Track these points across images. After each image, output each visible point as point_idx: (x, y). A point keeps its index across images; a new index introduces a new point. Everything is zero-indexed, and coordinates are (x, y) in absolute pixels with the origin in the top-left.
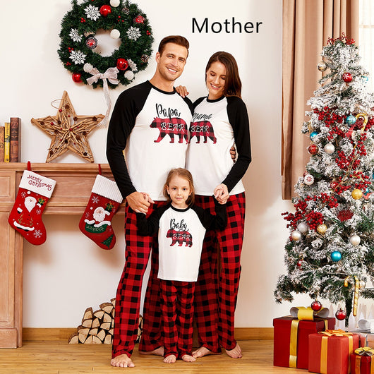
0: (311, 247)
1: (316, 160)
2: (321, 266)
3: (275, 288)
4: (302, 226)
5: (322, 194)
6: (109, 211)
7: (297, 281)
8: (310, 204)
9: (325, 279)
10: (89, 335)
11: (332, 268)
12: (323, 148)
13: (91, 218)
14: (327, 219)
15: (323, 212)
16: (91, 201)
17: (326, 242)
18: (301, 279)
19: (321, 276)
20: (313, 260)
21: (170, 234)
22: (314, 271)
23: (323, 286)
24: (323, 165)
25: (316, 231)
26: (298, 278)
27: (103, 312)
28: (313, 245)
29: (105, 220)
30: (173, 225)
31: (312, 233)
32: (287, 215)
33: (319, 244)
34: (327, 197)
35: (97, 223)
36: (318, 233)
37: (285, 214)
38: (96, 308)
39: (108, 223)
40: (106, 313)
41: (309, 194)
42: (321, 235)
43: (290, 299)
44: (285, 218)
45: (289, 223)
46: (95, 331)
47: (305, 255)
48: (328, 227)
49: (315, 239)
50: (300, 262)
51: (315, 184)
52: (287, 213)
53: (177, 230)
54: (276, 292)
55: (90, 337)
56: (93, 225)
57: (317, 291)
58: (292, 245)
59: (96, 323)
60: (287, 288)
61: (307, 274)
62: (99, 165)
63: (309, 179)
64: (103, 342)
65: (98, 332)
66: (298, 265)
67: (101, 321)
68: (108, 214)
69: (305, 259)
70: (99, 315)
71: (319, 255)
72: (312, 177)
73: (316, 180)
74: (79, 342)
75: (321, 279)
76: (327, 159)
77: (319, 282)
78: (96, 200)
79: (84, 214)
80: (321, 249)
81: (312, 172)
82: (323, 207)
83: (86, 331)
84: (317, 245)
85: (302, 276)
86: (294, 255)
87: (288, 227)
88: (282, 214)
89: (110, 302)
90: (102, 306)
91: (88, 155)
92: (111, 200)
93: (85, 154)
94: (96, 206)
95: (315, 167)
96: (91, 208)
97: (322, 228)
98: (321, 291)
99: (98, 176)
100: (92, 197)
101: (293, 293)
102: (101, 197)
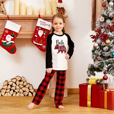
0: (103, 51)
1: (105, 10)
2: (108, 59)
3: (87, 70)
4: (99, 41)
5: (108, 25)
6: (13, 37)
7: (97, 66)
8: (103, 31)
9: (109, 65)
10: (6, 92)
11: (112, 60)
12: (108, 4)
13: (5, 40)
14: (110, 37)
15: (108, 34)
16: (4, 32)
17: (110, 48)
18: (98, 65)
19: (107, 63)
20: (104, 56)
21: (57, 47)
22: (104, 61)
23: (108, 68)
24: (108, 12)
25: (105, 43)
26: (97, 65)
27: (12, 82)
28: (104, 49)
29: (11, 40)
30: (58, 43)
31: (103, 44)
32: (92, 36)
33: (107, 49)
34: (110, 26)
35: (8, 42)
36: (106, 43)
37: (91, 36)
38: (9, 80)
39: (13, 42)
40: (13, 82)
41: (102, 26)
42: (107, 44)
43: (94, 75)
44: (91, 38)
45: (93, 40)
46: (8, 91)
47: (100, 54)
48: (111, 41)
49: (105, 46)
50: (98, 57)
51: (105, 21)
52: (92, 35)
53: (60, 45)
54: (88, 71)
55: (7, 93)
56: (5, 43)
57: (105, 71)
58: (95, 50)
59: (9, 87)
60: (92, 70)
61: (101, 63)
62: (8, 16)
63: (102, 19)
64: (12, 95)
65: (10, 91)
66: (97, 59)
67: (11, 86)
68: (13, 38)
69: (100, 56)
70: (10, 83)
71: (107, 54)
72: (103, 18)
73: (105, 19)
74: (2, 95)
75: (108, 65)
76: (110, 9)
77: (107, 66)
78: (7, 32)
79: (2, 38)
80: (108, 51)
81: (103, 16)
82: (108, 32)
83: (5, 91)
84: (106, 49)
85: (99, 64)
86: (95, 54)
87: (93, 42)
88: (90, 36)
89: (15, 78)
90: (12, 79)
91: (4, 12)
92: (14, 32)
93: (3, 11)
94: (7, 34)
95: (105, 13)
96: (5, 35)
97: (108, 41)
98: (108, 71)
99: (8, 21)
100: (5, 30)
101: (96, 72)
102: (9, 30)
